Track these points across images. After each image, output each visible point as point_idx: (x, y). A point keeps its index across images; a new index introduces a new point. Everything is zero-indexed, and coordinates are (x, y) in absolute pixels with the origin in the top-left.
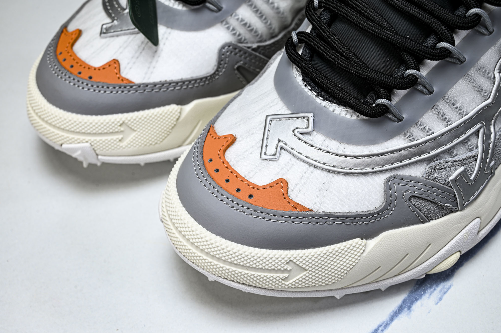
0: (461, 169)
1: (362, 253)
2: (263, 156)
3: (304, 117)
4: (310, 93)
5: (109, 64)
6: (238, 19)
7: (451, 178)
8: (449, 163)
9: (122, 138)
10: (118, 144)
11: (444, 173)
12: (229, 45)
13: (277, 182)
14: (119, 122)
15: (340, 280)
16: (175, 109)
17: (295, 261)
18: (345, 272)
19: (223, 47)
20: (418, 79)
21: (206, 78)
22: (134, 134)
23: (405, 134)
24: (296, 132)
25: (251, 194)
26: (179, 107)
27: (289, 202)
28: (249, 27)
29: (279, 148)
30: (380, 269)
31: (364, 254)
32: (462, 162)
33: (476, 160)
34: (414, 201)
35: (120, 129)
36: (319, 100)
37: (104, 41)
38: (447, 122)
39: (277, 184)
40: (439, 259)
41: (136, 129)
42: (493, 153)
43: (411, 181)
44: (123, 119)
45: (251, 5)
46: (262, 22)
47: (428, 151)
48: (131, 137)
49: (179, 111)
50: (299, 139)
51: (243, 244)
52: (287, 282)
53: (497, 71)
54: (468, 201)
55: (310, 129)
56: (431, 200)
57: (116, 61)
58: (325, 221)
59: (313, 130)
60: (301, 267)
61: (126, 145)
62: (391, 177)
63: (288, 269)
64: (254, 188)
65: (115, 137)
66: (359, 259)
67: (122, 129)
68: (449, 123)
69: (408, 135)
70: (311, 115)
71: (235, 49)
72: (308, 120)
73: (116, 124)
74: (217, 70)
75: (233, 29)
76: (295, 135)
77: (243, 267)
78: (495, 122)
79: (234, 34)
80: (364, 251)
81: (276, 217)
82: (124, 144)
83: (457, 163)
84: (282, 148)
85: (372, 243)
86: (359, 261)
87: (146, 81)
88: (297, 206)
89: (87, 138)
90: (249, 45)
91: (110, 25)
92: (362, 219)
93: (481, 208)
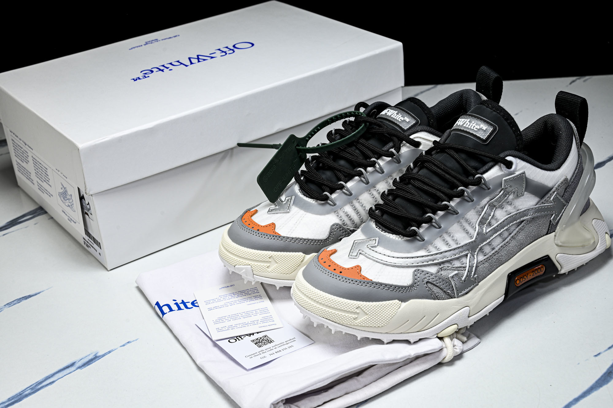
0: (456, 272)
1: (399, 308)
2: (350, 256)
3: (374, 240)
4: (378, 230)
5: (270, 225)
6: (344, 212)
7: (450, 276)
8: (450, 268)
9: (269, 266)
10: (266, 269)
11: (447, 272)
12: (337, 225)
13: (355, 267)
14: (269, 255)
15: (386, 324)
16: (302, 255)
17: (361, 307)
18: (389, 319)
19: (333, 225)
20: (433, 219)
21: (322, 240)
22: (277, 265)
23: (425, 249)
24: (368, 246)
25: (341, 271)
26: (304, 254)
27: (361, 276)
28: (350, 217)
29: (359, 253)
30: (409, 321)
31: (400, 309)
32: (457, 268)
33: (465, 270)
34: (429, 285)
35: (269, 260)
36: (383, 233)
37: (269, 215)
38: (449, 246)
39: (356, 267)
40: (444, 325)
41: (278, 262)
42: (476, 269)
43: (428, 274)
44: (272, 254)
45: (353, 206)
46: (357, 216)
47: (438, 259)
48: (274, 266)
49: (303, 256)
50: (370, 249)
51: (334, 295)
52: (356, 321)
53: (478, 224)
54: (461, 293)
55: (376, 244)
56: (438, 286)
57: (273, 224)
58: (379, 286)
59: (378, 245)
60: (364, 312)
61: (271, 270)
62: (417, 269)
63: (357, 312)
64: (343, 269)
65: (265, 264)
66: (397, 311)
67: (270, 260)
68: (450, 247)
69: (427, 249)
70: (377, 239)
71: (340, 228)
72: (376, 240)
73: (267, 256)
74: (328, 238)
75: (341, 217)
76: (368, 247)
77: (333, 308)
78: (477, 254)
79: (341, 220)
80: (400, 307)
81: (353, 282)
82: (269, 270)
83: (454, 269)
84: (360, 253)
85: (404, 304)
86: (397, 313)
87: (288, 236)
88: (364, 278)
89: (250, 262)
90: (349, 228)
91: (274, 208)
92: (399, 289)
93: (469, 301)
